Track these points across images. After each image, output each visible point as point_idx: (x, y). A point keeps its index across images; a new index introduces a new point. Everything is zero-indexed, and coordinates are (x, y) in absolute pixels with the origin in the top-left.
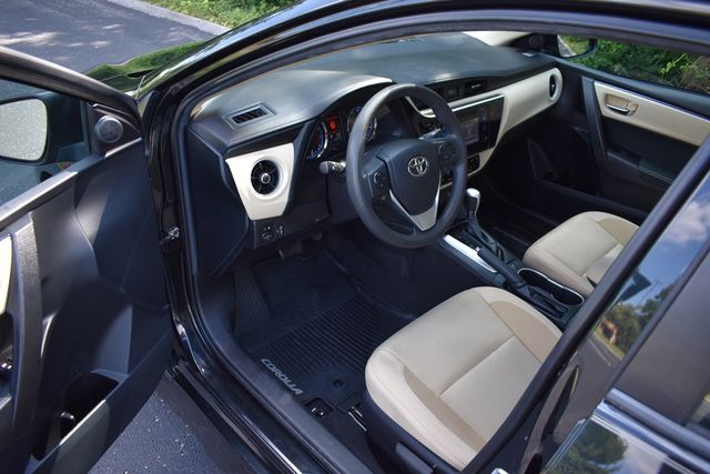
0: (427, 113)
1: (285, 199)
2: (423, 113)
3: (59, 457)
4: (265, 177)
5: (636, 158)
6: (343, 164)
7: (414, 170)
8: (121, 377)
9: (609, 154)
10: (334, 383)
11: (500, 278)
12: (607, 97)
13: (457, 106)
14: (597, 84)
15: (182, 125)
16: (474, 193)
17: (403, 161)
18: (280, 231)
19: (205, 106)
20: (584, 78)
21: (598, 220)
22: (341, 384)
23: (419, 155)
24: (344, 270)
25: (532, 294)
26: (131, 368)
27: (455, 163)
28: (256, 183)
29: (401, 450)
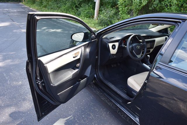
0: (141, 41)
1: (116, 51)
2: (140, 41)
3: (80, 83)
4: (114, 47)
6: (126, 47)
7: (137, 47)
8: (88, 76)
13: (146, 40)
15: (101, 39)
16: (149, 56)
17: (136, 46)
18: (115, 57)
19: (104, 37)
23: (138, 45)
26: (90, 75)
27: (145, 48)
28: (112, 48)
29: (133, 92)
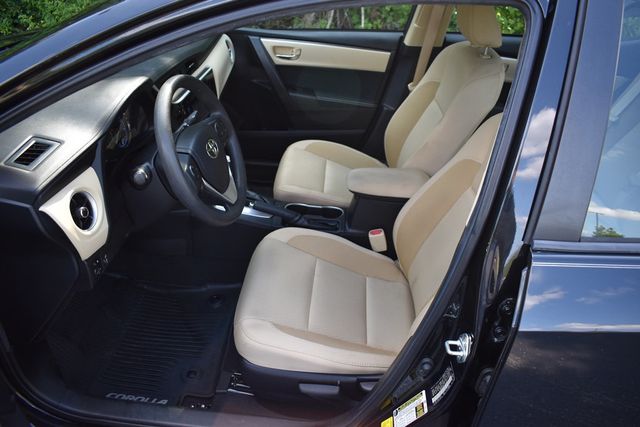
4: (83, 211)
5: (310, 91)
7: (211, 152)
9: (291, 94)
10: (188, 376)
11: (278, 220)
12: (275, 48)
14: (262, 40)
18: (106, 259)
20: (251, 37)
21: (304, 147)
22: (195, 373)
24: (118, 276)
25: (308, 221)
28: (78, 220)
